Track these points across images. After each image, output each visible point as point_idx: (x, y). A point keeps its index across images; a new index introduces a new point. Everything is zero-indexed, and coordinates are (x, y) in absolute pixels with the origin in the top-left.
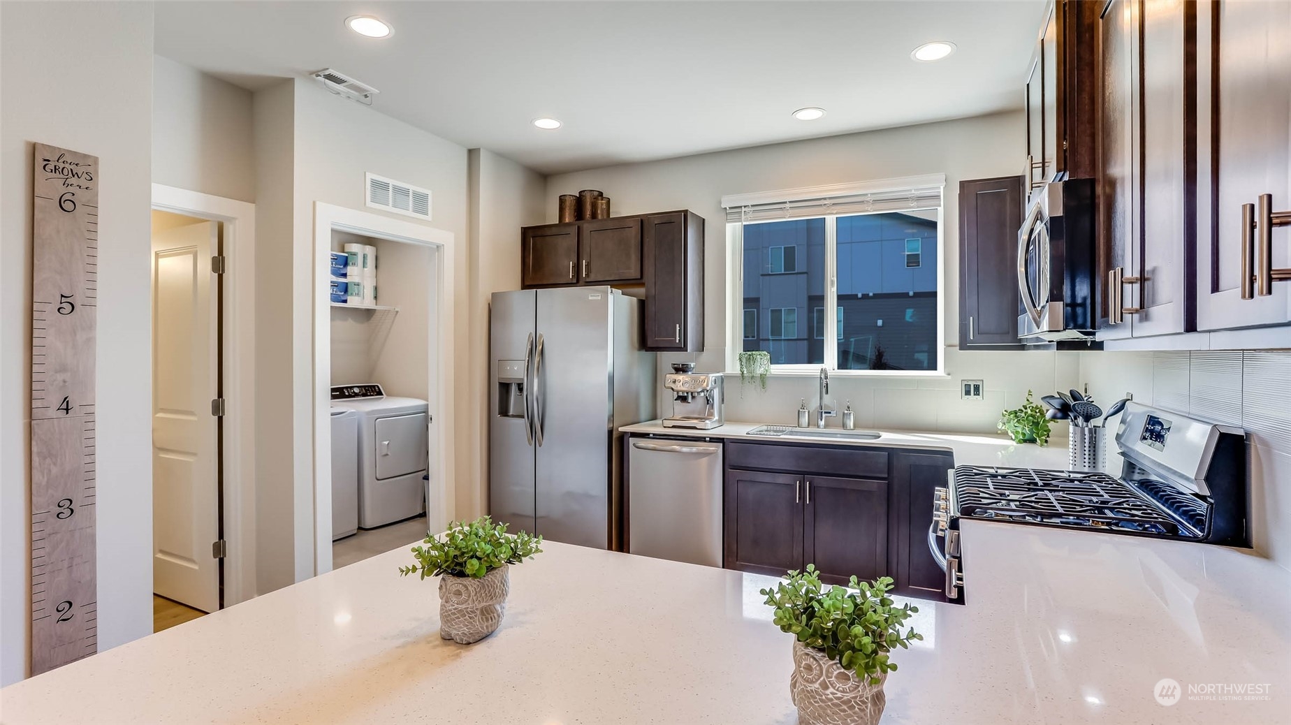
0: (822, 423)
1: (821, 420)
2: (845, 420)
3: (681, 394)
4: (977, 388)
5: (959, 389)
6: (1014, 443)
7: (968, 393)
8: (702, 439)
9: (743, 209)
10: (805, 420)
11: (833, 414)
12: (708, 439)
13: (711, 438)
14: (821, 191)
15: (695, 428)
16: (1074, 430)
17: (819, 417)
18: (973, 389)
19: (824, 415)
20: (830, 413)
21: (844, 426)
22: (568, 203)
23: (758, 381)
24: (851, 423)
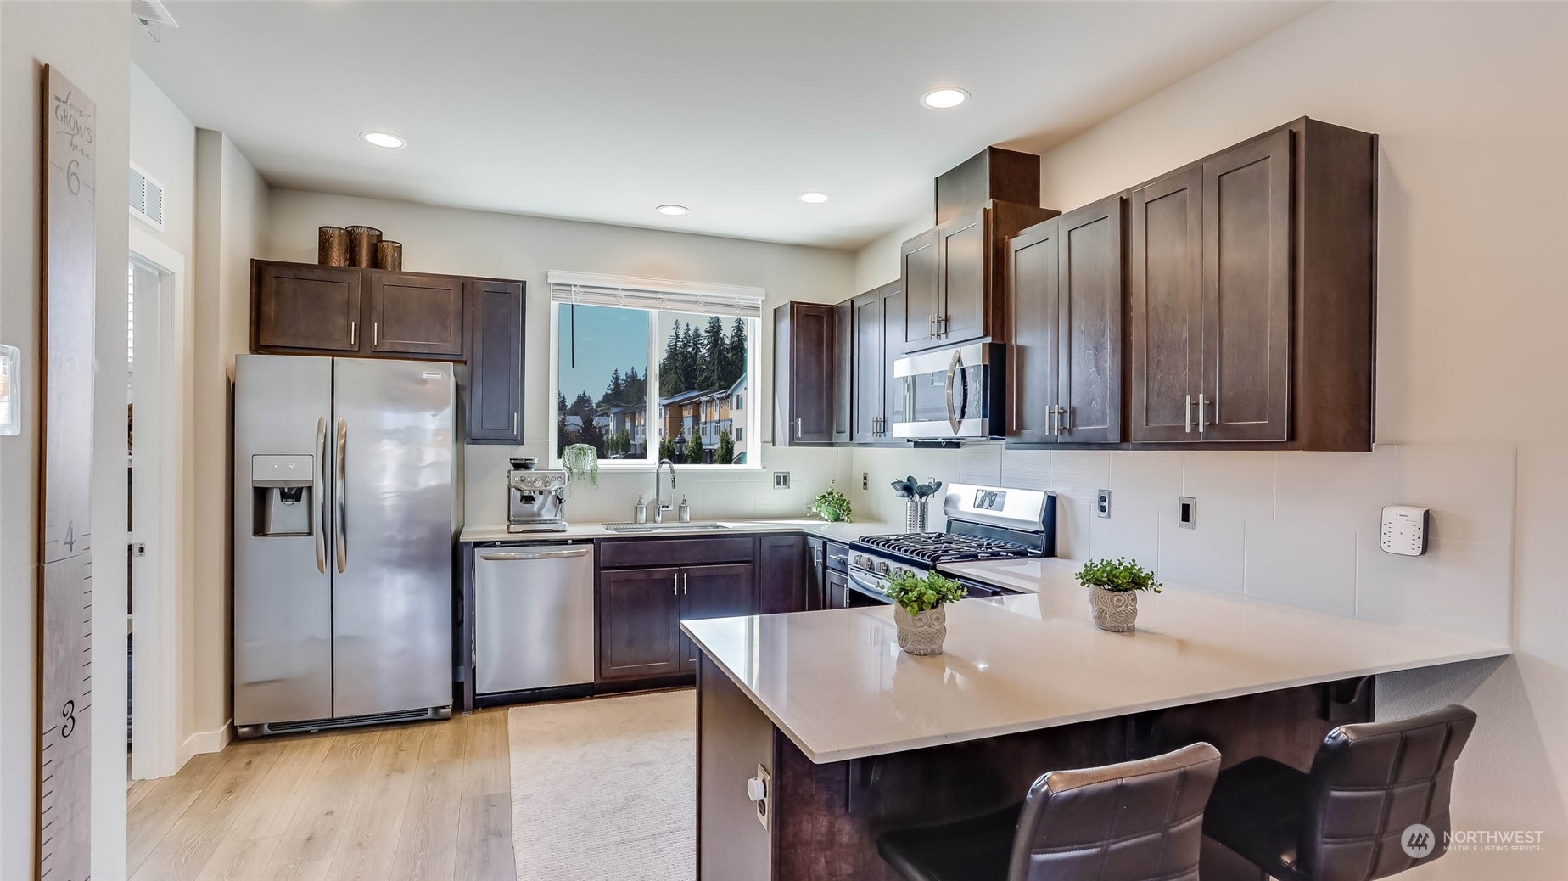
0: (659, 519)
1: (659, 515)
2: (682, 514)
3: (526, 493)
4: (786, 478)
5: (771, 480)
6: (829, 523)
7: (779, 484)
8: (564, 542)
9: (573, 289)
10: (642, 517)
11: (671, 508)
12: (570, 542)
13: (573, 541)
14: (635, 283)
15: (552, 531)
16: (911, 505)
17: (656, 513)
18: (783, 480)
19: (661, 509)
20: (667, 507)
21: (680, 519)
22: (336, 242)
23: (588, 477)
24: (687, 517)
